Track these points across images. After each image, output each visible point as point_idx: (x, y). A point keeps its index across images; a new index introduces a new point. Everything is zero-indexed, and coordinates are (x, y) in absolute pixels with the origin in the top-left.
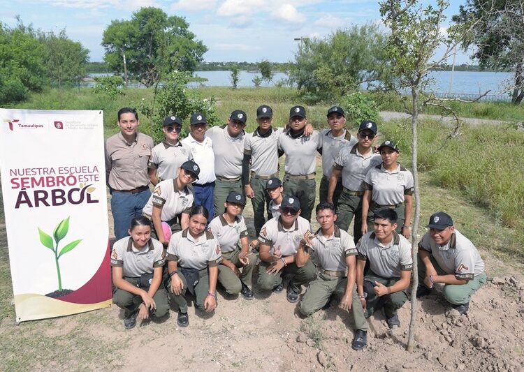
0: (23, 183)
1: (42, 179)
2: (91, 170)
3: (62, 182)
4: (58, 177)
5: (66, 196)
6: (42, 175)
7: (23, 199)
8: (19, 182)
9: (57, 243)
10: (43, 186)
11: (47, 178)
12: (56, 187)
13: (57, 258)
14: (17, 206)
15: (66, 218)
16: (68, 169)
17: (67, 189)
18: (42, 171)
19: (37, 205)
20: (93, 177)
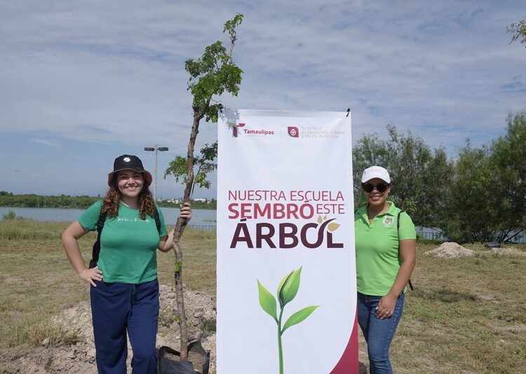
0: (243, 211)
1: (268, 206)
2: (334, 197)
3: (294, 213)
4: (289, 206)
5: (298, 235)
6: (268, 201)
7: (242, 234)
8: (239, 209)
9: (282, 307)
10: (269, 217)
11: (275, 205)
12: (285, 220)
13: (280, 333)
14: (233, 246)
15: (296, 269)
16: (303, 194)
17: (300, 224)
18: (268, 194)
19: (259, 245)
20: (336, 207)
